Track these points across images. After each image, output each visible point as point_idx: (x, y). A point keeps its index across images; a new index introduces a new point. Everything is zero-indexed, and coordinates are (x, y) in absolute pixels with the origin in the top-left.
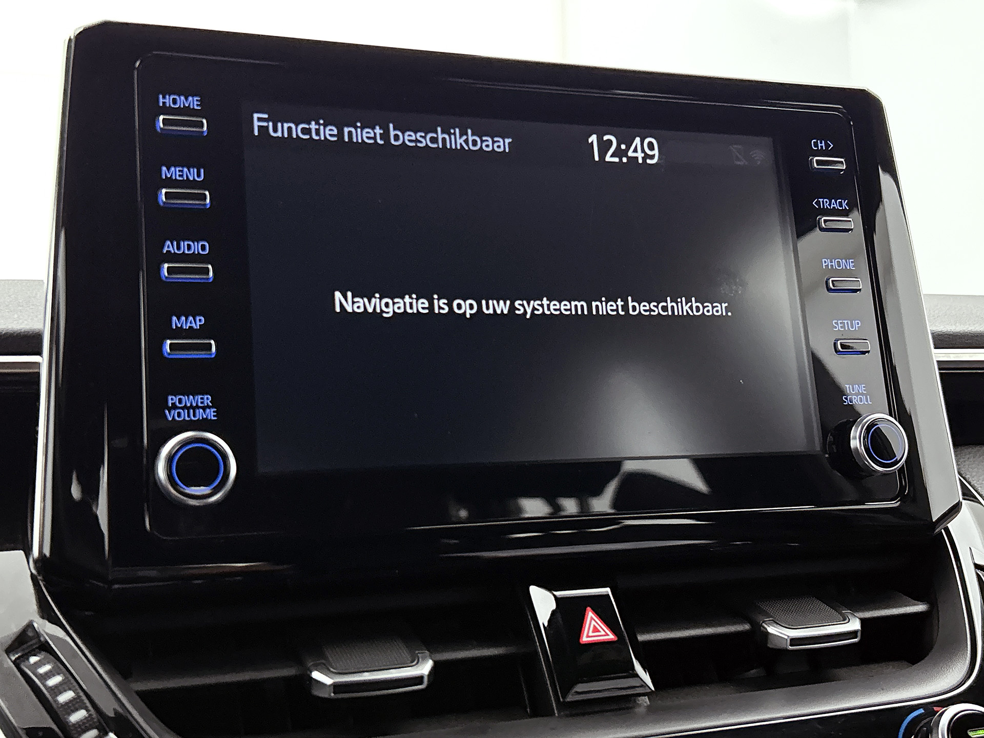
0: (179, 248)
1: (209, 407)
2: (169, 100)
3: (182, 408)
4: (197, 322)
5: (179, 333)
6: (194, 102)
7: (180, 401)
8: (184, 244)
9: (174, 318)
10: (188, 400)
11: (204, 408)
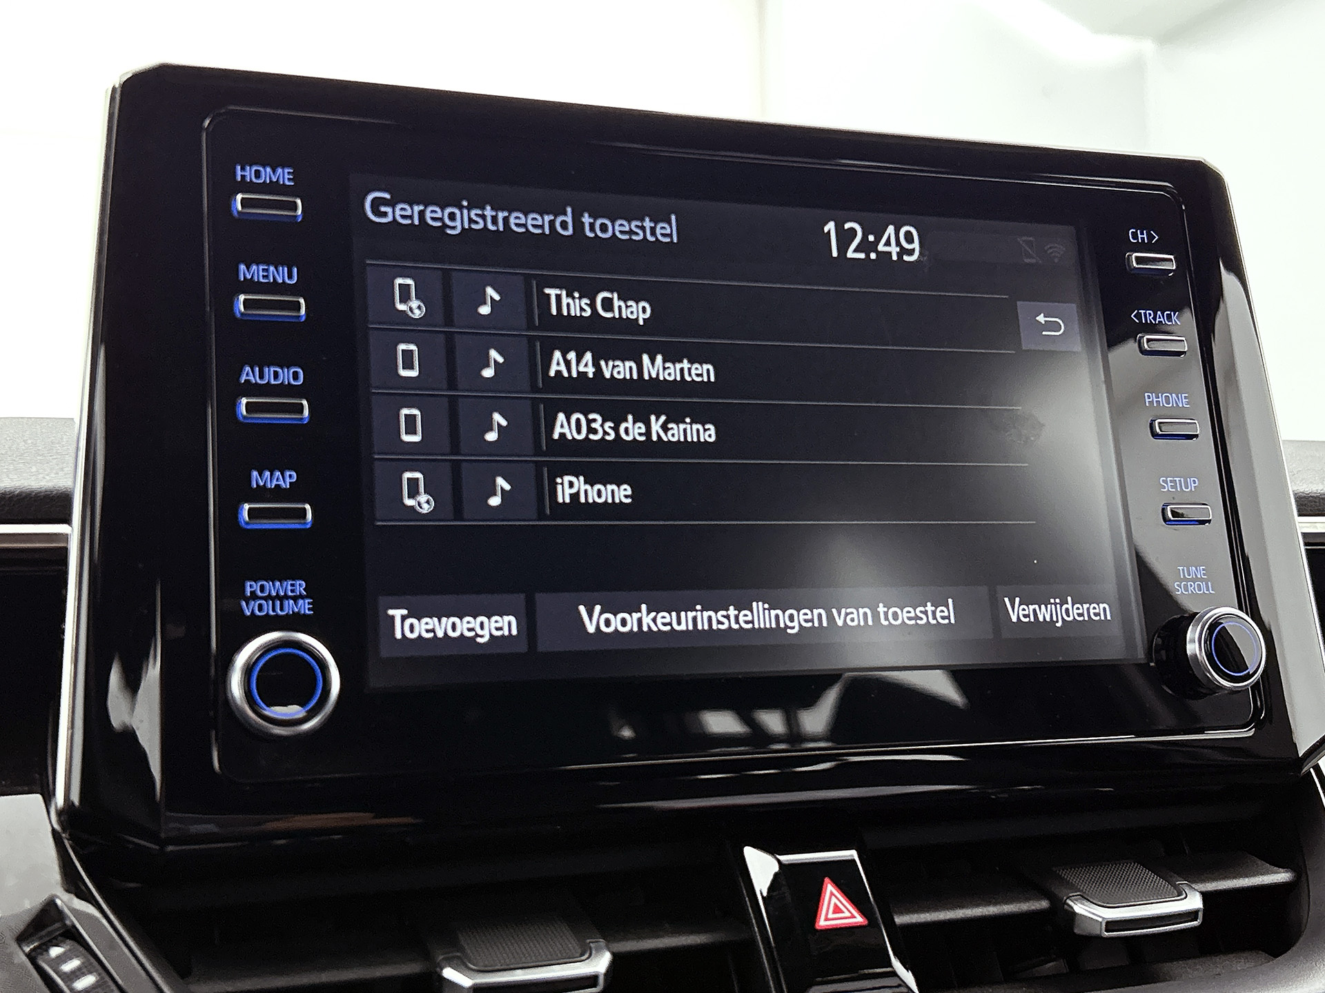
0: (261, 377)
1: (301, 597)
2: (249, 173)
3: (265, 599)
4: (287, 479)
5: (262, 494)
6: (284, 175)
7: (262, 588)
8: (269, 372)
9: (255, 474)
10: (273, 588)
11: (295, 599)
